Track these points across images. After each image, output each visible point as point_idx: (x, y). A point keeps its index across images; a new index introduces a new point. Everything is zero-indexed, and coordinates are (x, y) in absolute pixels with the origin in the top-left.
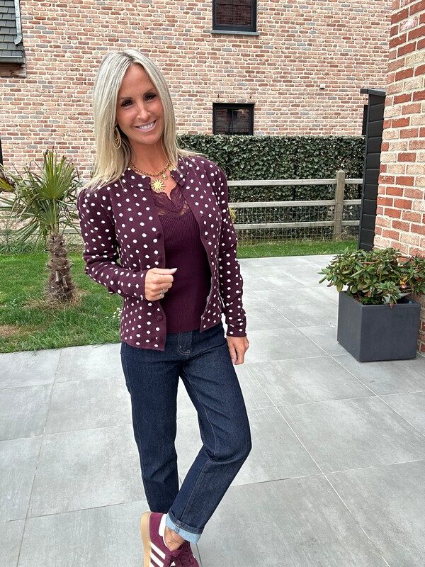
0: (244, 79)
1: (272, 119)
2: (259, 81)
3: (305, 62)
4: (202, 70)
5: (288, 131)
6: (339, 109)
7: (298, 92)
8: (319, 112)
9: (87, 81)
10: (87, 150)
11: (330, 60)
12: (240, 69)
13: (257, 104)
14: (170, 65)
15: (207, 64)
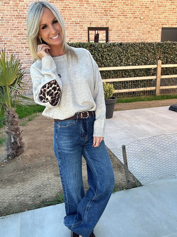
0: (103, 14)
1: (117, 35)
2: (110, 15)
3: (133, 5)
4: (82, 10)
5: (125, 41)
6: (150, 29)
7: (130, 21)
8: (140, 31)
9: (22, 17)
10: (24, 54)
11: (145, 4)
12: (101, 9)
13: (110, 27)
14: (65, 7)
15: (84, 6)
